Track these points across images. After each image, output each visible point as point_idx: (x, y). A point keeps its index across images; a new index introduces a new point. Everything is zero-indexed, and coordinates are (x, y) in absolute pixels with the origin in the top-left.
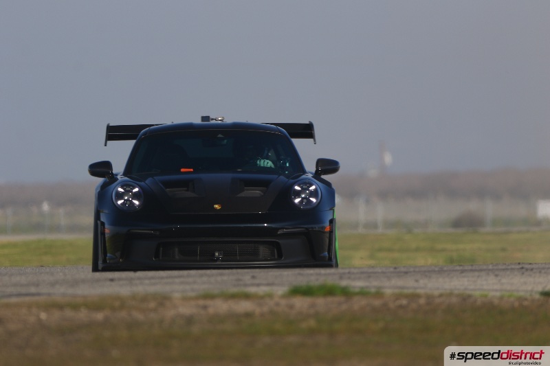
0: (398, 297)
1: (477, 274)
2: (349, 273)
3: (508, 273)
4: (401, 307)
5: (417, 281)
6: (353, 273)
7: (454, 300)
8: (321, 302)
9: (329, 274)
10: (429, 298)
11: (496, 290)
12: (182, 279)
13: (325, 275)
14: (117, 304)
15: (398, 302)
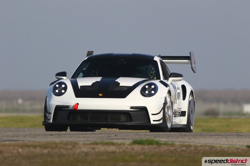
0: (182, 146)
1: (217, 137)
2: (159, 135)
3: (231, 136)
4: (183, 150)
5: (190, 139)
6: (161, 135)
7: (207, 148)
8: (146, 147)
9: (150, 135)
10: (196, 147)
11: (226, 144)
12: (83, 136)
13: (148, 135)
14: (54, 146)
15: (181, 149)
